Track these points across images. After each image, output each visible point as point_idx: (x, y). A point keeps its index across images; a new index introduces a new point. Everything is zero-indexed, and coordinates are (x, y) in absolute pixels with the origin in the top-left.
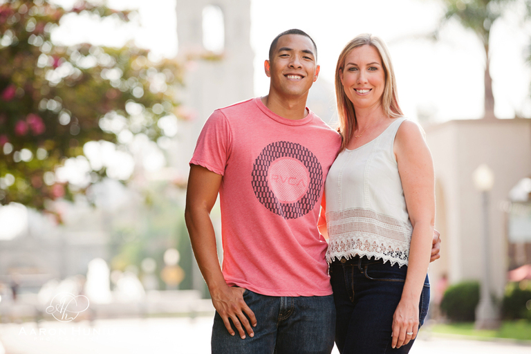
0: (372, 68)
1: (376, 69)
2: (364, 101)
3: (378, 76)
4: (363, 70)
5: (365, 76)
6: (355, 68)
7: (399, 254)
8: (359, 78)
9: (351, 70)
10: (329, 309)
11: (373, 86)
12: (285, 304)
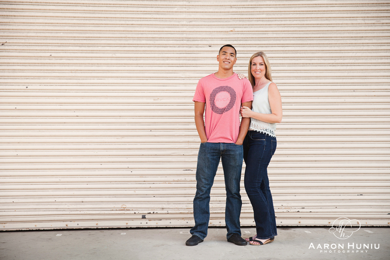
0: (261, 64)
1: (263, 65)
2: (258, 76)
3: (263, 67)
4: (258, 65)
5: (259, 67)
6: (255, 64)
7: (266, 130)
8: (256, 68)
9: (253, 65)
10: (242, 146)
11: (261, 71)
12: (222, 148)
